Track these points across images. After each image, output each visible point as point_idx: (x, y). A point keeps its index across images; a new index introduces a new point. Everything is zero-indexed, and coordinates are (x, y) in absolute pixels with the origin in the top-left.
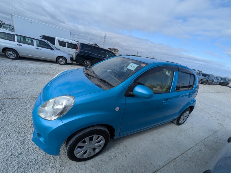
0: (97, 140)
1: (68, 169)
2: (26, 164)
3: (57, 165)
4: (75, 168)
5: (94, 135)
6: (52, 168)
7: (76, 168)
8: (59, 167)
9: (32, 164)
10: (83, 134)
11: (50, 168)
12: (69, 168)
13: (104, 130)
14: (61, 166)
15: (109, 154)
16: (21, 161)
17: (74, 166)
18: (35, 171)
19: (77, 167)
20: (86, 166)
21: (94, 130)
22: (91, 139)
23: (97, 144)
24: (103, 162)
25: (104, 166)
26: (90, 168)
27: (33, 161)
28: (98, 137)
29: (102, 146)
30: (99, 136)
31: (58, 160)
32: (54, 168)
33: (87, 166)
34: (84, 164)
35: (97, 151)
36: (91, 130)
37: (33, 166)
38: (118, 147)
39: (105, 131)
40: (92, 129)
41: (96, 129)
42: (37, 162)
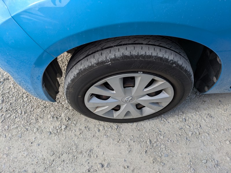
0: (146, 87)
1: (83, 128)
2: (14, 98)
3: (63, 115)
4: (97, 132)
5: (137, 72)
6: (53, 117)
7: (99, 130)
8: (66, 120)
9: (22, 101)
10: (98, 64)
11: (49, 116)
12: (85, 127)
13: (175, 63)
14: (69, 119)
15: (181, 124)
16: (7, 91)
17: (95, 126)
18: (26, 114)
19: (101, 128)
20: (121, 135)
21: (137, 57)
22: (128, 83)
23: (147, 98)
24: (162, 137)
25: (162, 146)
26: (129, 140)
27: (25, 96)
28: (152, 82)
29: (165, 104)
30: (156, 78)
31: (65, 106)
32: (57, 118)
33: (123, 133)
34: (116, 127)
35: (148, 111)
36: (125, 57)
37: (24, 105)
38: (212, 114)
39: (178, 65)
40: (127, 53)
41: (142, 53)
42: (30, 100)
